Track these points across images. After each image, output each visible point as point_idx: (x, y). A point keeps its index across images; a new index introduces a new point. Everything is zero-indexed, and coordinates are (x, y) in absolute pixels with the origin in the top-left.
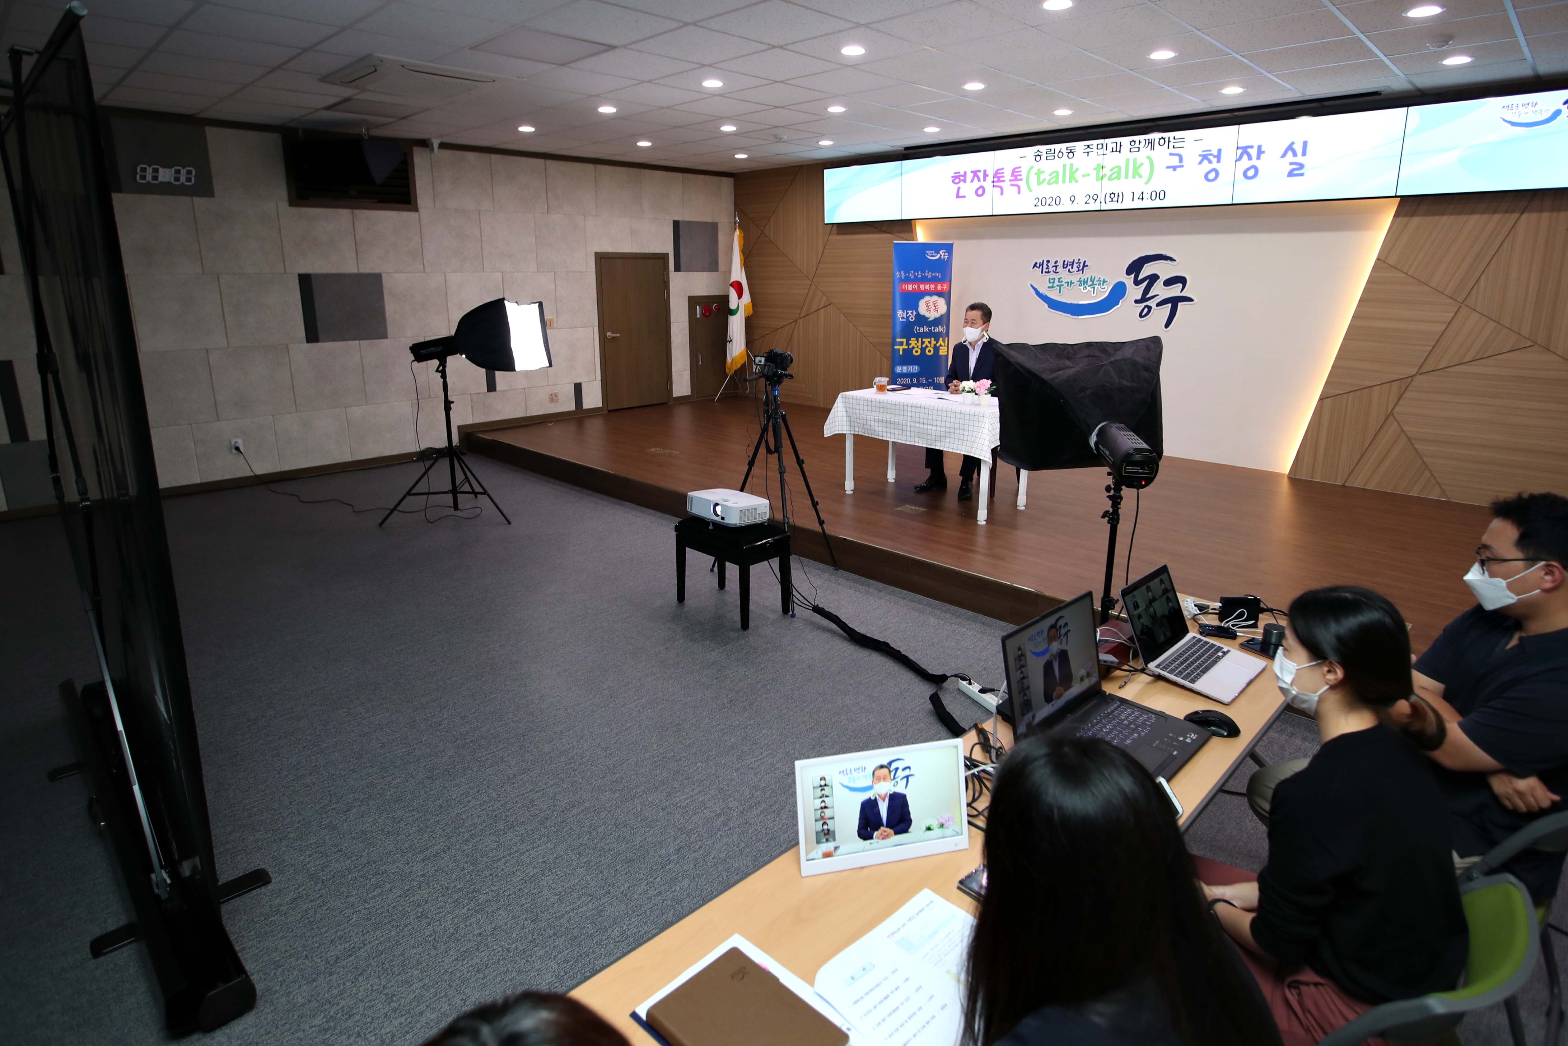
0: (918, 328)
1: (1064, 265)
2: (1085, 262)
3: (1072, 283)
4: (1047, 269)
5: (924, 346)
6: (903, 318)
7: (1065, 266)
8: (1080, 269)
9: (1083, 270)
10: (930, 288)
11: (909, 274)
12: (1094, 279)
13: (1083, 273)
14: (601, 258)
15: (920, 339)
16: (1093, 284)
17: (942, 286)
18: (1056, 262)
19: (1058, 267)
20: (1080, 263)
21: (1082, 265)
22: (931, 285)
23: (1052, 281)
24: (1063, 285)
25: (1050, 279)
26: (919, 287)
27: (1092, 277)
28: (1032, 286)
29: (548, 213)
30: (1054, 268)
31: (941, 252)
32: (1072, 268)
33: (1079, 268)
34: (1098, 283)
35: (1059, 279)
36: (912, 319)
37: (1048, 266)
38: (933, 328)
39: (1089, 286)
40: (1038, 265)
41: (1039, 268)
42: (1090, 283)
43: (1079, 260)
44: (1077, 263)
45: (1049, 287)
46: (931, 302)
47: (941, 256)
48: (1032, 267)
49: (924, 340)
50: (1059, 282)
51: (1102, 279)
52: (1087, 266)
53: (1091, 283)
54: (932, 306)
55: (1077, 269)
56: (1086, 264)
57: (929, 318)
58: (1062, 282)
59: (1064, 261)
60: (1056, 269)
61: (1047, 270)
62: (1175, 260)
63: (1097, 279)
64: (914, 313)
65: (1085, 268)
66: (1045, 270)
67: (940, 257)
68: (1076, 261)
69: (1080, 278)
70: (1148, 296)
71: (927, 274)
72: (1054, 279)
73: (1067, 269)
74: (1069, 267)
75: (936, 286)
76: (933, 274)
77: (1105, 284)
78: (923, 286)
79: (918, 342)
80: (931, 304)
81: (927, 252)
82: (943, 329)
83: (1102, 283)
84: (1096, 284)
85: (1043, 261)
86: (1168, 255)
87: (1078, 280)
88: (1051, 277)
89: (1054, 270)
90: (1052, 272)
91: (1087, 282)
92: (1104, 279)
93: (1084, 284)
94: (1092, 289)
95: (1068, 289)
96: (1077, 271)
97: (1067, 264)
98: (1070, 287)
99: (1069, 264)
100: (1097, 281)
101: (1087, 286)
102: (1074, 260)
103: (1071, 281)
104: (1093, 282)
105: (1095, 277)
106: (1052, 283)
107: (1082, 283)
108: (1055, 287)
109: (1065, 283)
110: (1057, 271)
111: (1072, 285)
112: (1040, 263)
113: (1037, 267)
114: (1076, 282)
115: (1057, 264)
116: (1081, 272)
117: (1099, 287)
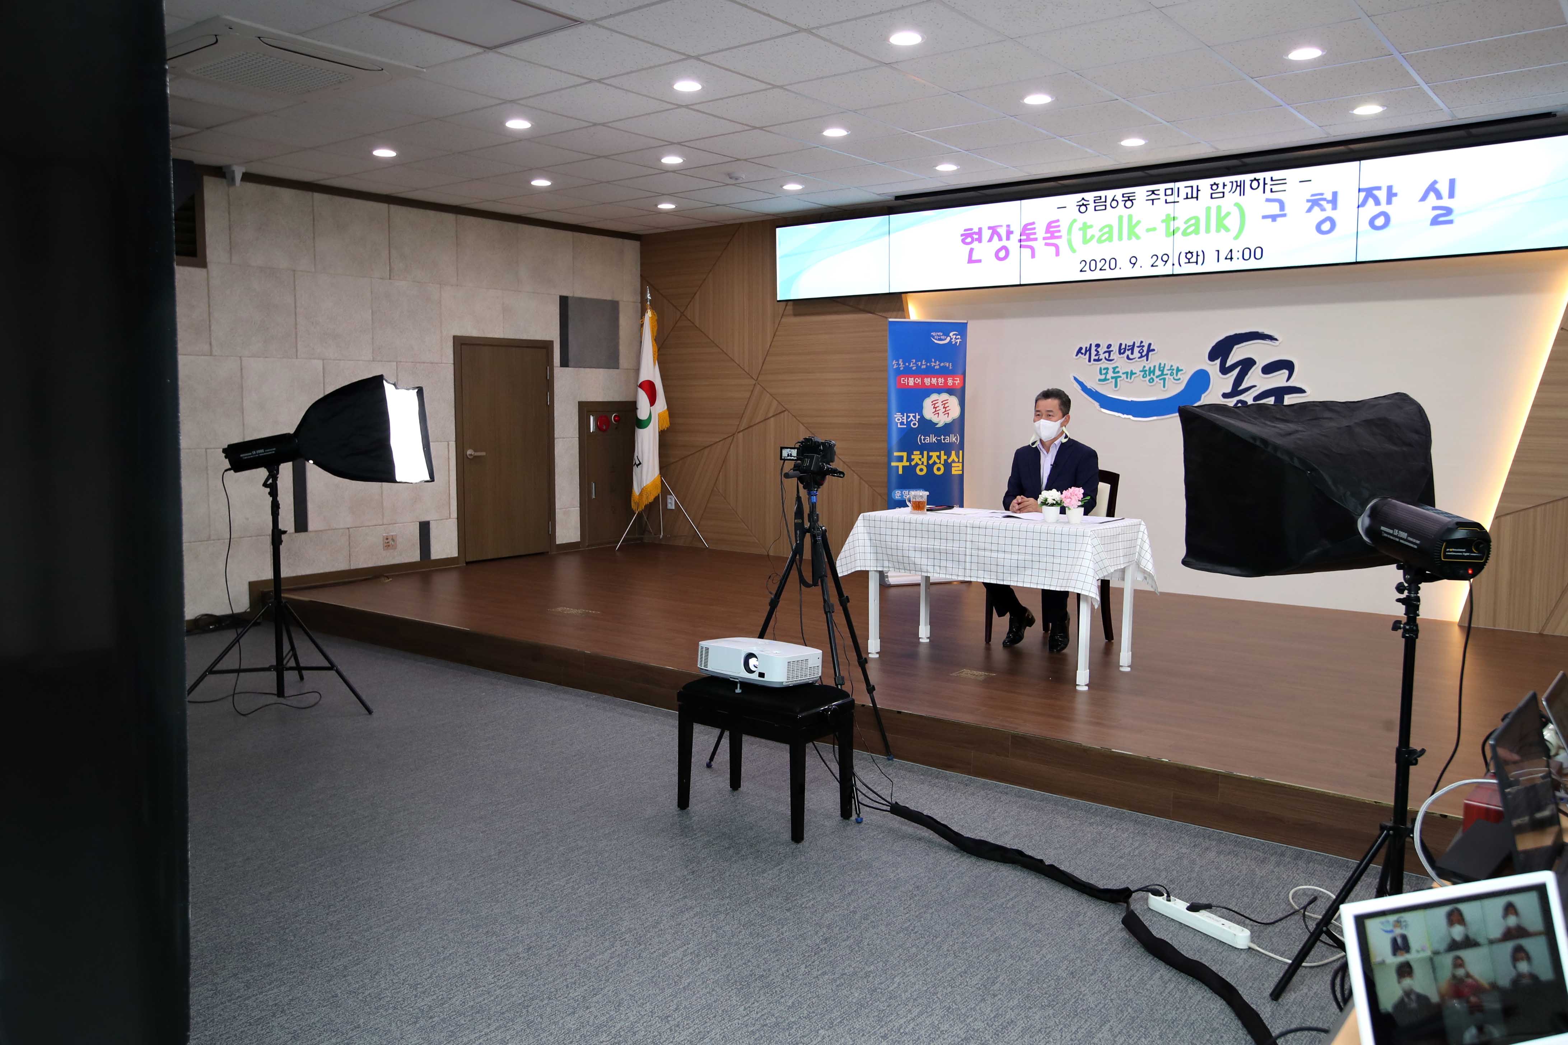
0: (923, 437)
1: (1120, 350)
2: (1150, 345)
3: (1132, 373)
4: (1096, 355)
5: (931, 462)
6: (902, 423)
7: (1122, 351)
8: (1144, 354)
9: (1147, 355)
10: (938, 383)
11: (910, 364)
12: (1164, 367)
13: (1147, 360)
14: (462, 344)
15: (925, 453)
16: (1162, 374)
17: (954, 380)
18: (1109, 346)
19: (1112, 353)
20: (1143, 346)
21: (1145, 349)
22: (940, 379)
23: (1104, 372)
24: (1120, 377)
25: (1101, 368)
26: (923, 381)
27: (1160, 364)
28: (1075, 379)
29: (390, 279)
30: (1107, 355)
31: (951, 334)
32: (1132, 353)
33: (1141, 353)
34: (1169, 372)
35: (1114, 368)
36: (914, 424)
37: (1098, 352)
38: (942, 437)
39: (1157, 377)
40: (1083, 351)
41: (1085, 355)
42: (1157, 373)
43: (1142, 342)
44: (1138, 347)
45: (1100, 380)
46: (940, 402)
47: (951, 339)
48: (1075, 354)
49: (931, 454)
50: (1114, 372)
51: (1175, 367)
52: (1153, 350)
53: (1160, 373)
54: (941, 407)
55: (1140, 355)
56: (1152, 348)
57: (937, 424)
58: (1118, 372)
59: (1121, 345)
60: (1109, 356)
61: (1097, 358)
62: (1276, 340)
63: (1167, 368)
64: (918, 417)
65: (1150, 353)
66: (1093, 357)
67: (950, 341)
68: (1137, 344)
69: (1144, 367)
70: (1241, 388)
71: (933, 364)
72: (1107, 369)
73: (1125, 355)
74: (1128, 353)
75: (946, 380)
76: (942, 364)
77: (1179, 373)
78: (929, 380)
79: (923, 457)
80: (940, 404)
81: (933, 334)
82: (957, 439)
83: (1175, 372)
84: (1167, 374)
85: (1091, 345)
86: (1267, 332)
87: (1141, 369)
88: (1103, 366)
89: (1107, 357)
90: (1104, 360)
91: (1154, 372)
92: (1178, 368)
93: (1149, 375)
94: (1162, 381)
95: (1128, 382)
96: (1139, 358)
97: (1125, 349)
98: (1131, 379)
99: (1127, 348)
100: (1168, 370)
101: (1154, 377)
102: (1134, 343)
103: (1132, 371)
104: (1163, 371)
105: (1165, 364)
106: (1104, 374)
107: (1147, 373)
108: (1109, 379)
109: (1123, 373)
110: (1110, 358)
111: (1133, 377)
112: (1086, 348)
113: (1082, 354)
114: (1138, 373)
115: (1110, 349)
116: (1145, 358)
117: (1172, 377)
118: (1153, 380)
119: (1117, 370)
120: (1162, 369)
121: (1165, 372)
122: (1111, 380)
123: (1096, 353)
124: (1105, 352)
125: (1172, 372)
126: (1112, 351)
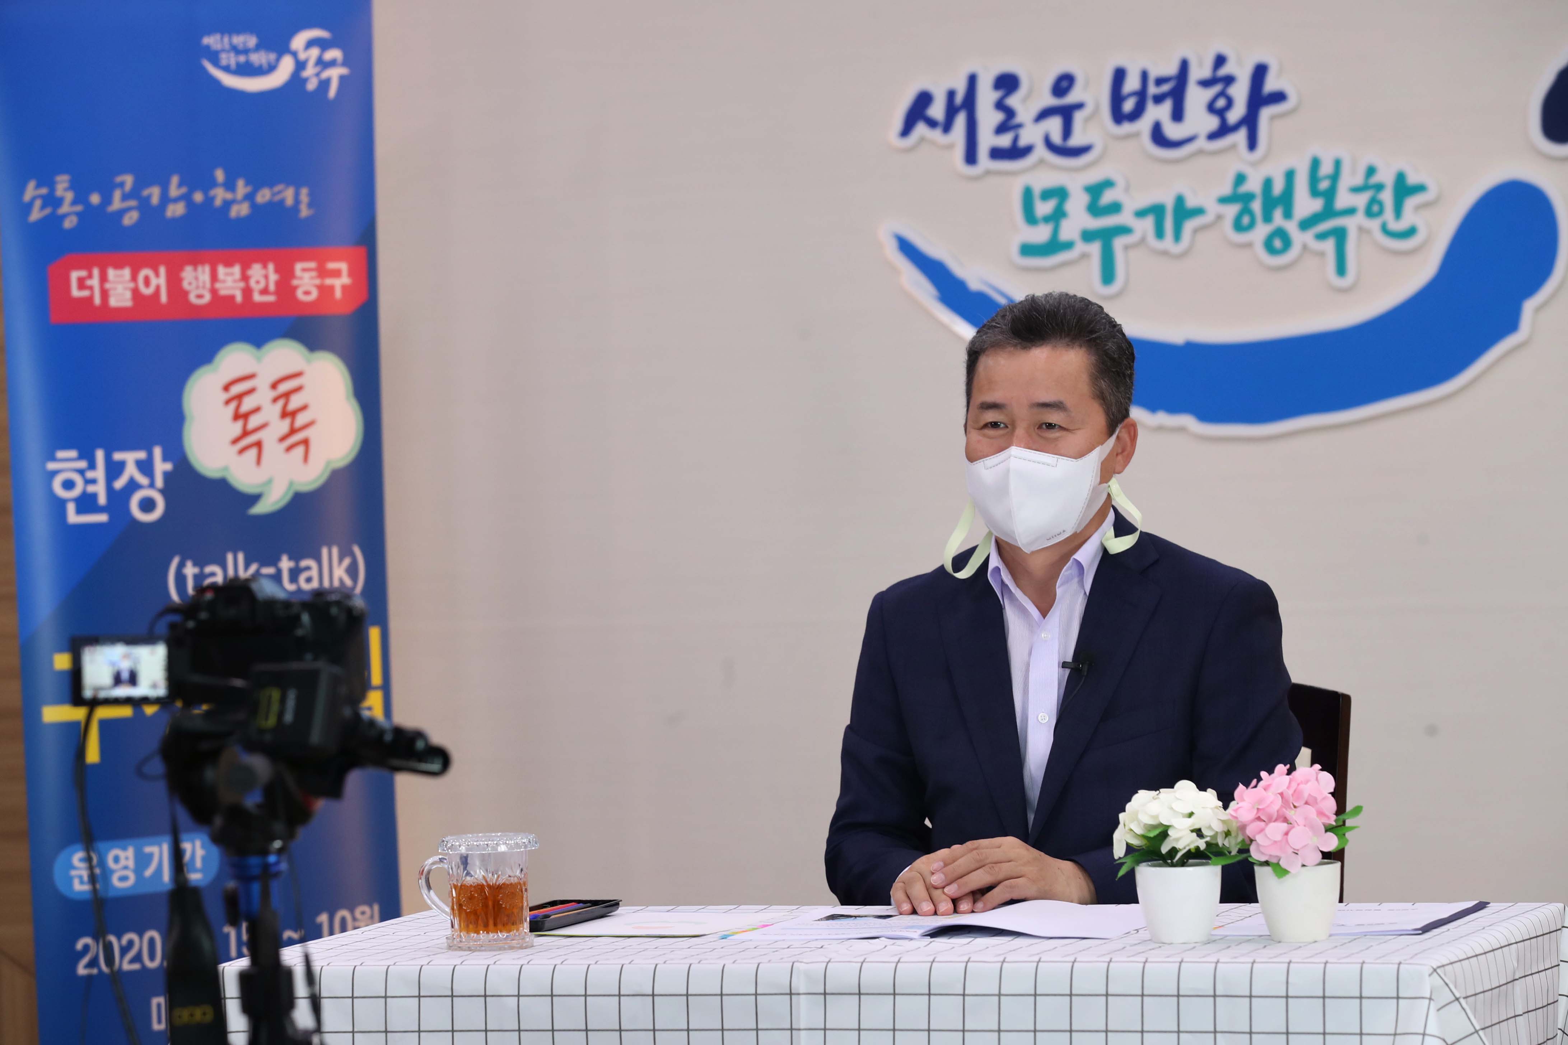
0: (190, 570)
1: (1117, 98)
2: (1260, 72)
3: (1183, 211)
4: (1001, 129)
6: (86, 503)
7: (1128, 106)
8: (1234, 115)
9: (1250, 121)
10: (247, 292)
11: (107, 199)
12: (1335, 177)
13: (1252, 143)
16: (1329, 212)
17: (323, 272)
18: (1063, 81)
19: (1079, 117)
20: (1229, 80)
21: (1240, 92)
22: (256, 271)
23: (1044, 208)
24: (1124, 230)
25: (1028, 195)
26: (174, 282)
27: (1315, 164)
28: (906, 248)
30: (1054, 125)
31: (299, 41)
32: (1178, 115)
33: (1221, 113)
34: (1361, 200)
35: (1095, 190)
36: (147, 505)
37: (1010, 113)
38: (286, 564)
39: (1306, 224)
40: (937, 111)
41: (947, 127)
42: (1305, 204)
43: (1220, 60)
44: (1205, 83)
45: (1028, 250)
46: (262, 383)
47: (300, 65)
48: (898, 123)
50: (1094, 209)
51: (1386, 176)
52: (1279, 97)
53: (1317, 205)
54: (271, 413)
55: (1213, 123)
56: (1271, 85)
57: (255, 498)
58: (1115, 208)
59: (1119, 75)
60: (1067, 131)
61: (1005, 141)
63: (1350, 178)
64: (161, 467)
65: (1266, 113)
66: (987, 139)
67: (296, 80)
68: (1200, 70)
69: (1240, 179)
71: (220, 195)
72: (1060, 194)
73: (1144, 125)
74: (1159, 112)
75: (286, 274)
76: (264, 196)
77: (1410, 203)
78: (204, 274)
80: (263, 397)
81: (211, 41)
82: (352, 571)
83: (1387, 197)
84: (1350, 211)
85: (972, 80)
87: (1226, 189)
88: (1042, 180)
89: (1057, 138)
90: (1041, 151)
91: (1286, 200)
92: (1400, 178)
93: (1268, 218)
94: (1329, 246)
95: (1165, 253)
96: (1213, 136)
97: (1141, 95)
98: (1177, 236)
99: (1152, 90)
100: (1356, 190)
101: (1291, 227)
102: (1184, 66)
103: (1180, 201)
104: (1329, 195)
105: (1338, 164)
106: (1047, 219)
107: (1257, 206)
108: (1068, 245)
109: (1141, 214)
110: (1075, 141)
111: (1189, 226)
112: (951, 94)
113: (932, 123)
114: (1213, 209)
115: (1071, 98)
116: (1240, 137)
117: (1374, 225)
118: (1287, 243)
119: (1108, 197)
120: (1324, 185)
121: (1343, 199)
122: (1081, 247)
123: (999, 117)
124: (1045, 114)
125: (1373, 201)
126: (1079, 106)
